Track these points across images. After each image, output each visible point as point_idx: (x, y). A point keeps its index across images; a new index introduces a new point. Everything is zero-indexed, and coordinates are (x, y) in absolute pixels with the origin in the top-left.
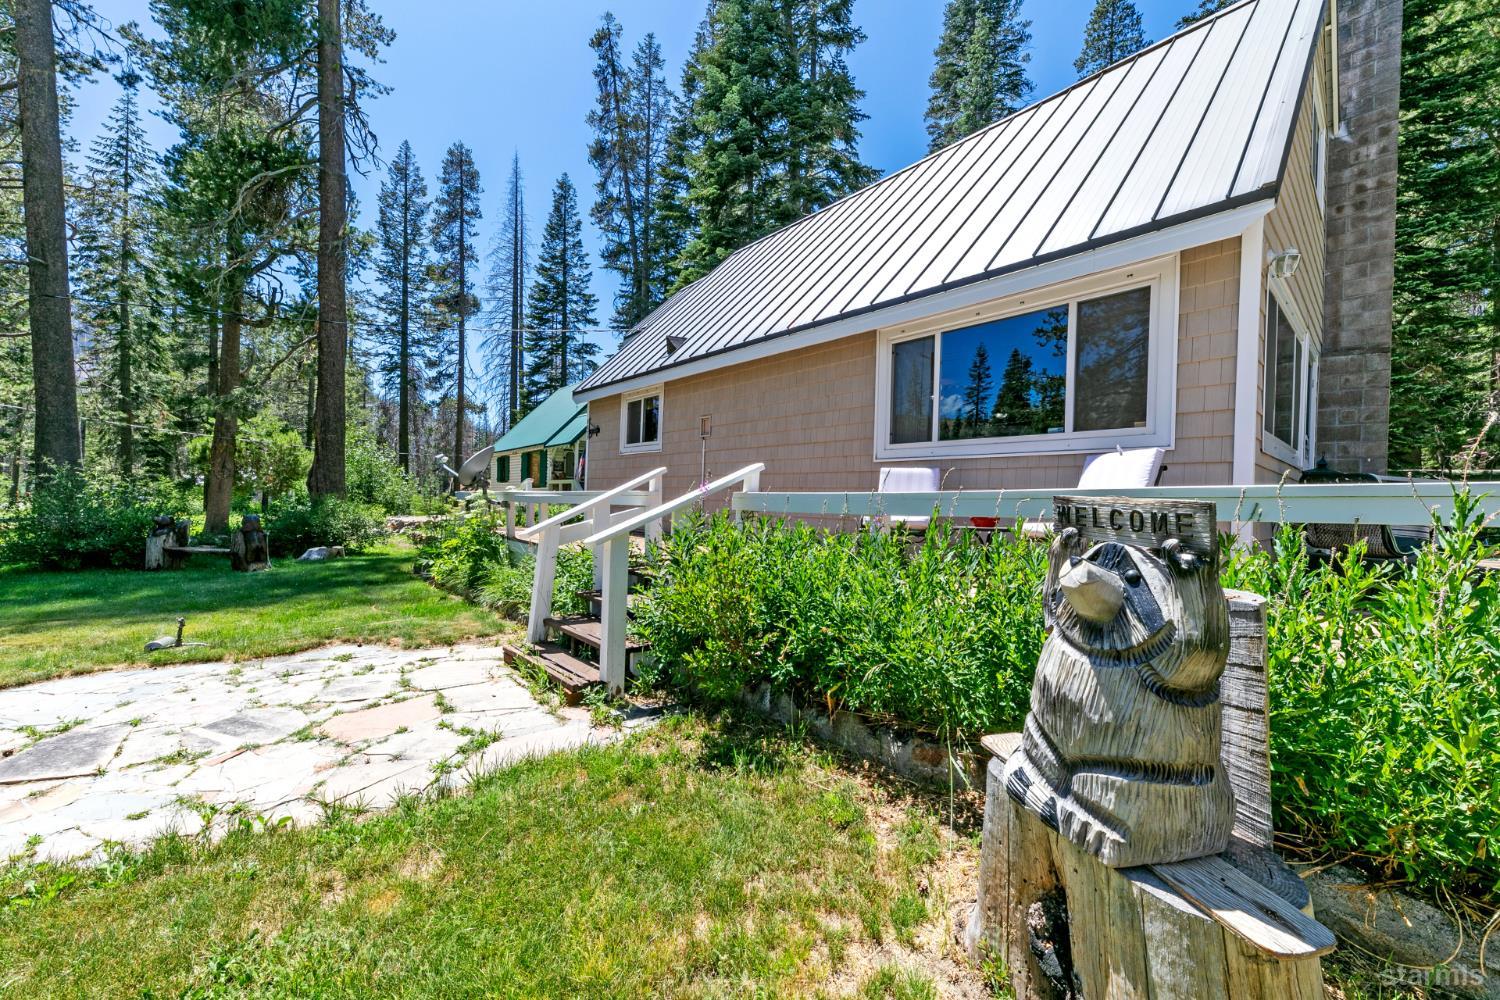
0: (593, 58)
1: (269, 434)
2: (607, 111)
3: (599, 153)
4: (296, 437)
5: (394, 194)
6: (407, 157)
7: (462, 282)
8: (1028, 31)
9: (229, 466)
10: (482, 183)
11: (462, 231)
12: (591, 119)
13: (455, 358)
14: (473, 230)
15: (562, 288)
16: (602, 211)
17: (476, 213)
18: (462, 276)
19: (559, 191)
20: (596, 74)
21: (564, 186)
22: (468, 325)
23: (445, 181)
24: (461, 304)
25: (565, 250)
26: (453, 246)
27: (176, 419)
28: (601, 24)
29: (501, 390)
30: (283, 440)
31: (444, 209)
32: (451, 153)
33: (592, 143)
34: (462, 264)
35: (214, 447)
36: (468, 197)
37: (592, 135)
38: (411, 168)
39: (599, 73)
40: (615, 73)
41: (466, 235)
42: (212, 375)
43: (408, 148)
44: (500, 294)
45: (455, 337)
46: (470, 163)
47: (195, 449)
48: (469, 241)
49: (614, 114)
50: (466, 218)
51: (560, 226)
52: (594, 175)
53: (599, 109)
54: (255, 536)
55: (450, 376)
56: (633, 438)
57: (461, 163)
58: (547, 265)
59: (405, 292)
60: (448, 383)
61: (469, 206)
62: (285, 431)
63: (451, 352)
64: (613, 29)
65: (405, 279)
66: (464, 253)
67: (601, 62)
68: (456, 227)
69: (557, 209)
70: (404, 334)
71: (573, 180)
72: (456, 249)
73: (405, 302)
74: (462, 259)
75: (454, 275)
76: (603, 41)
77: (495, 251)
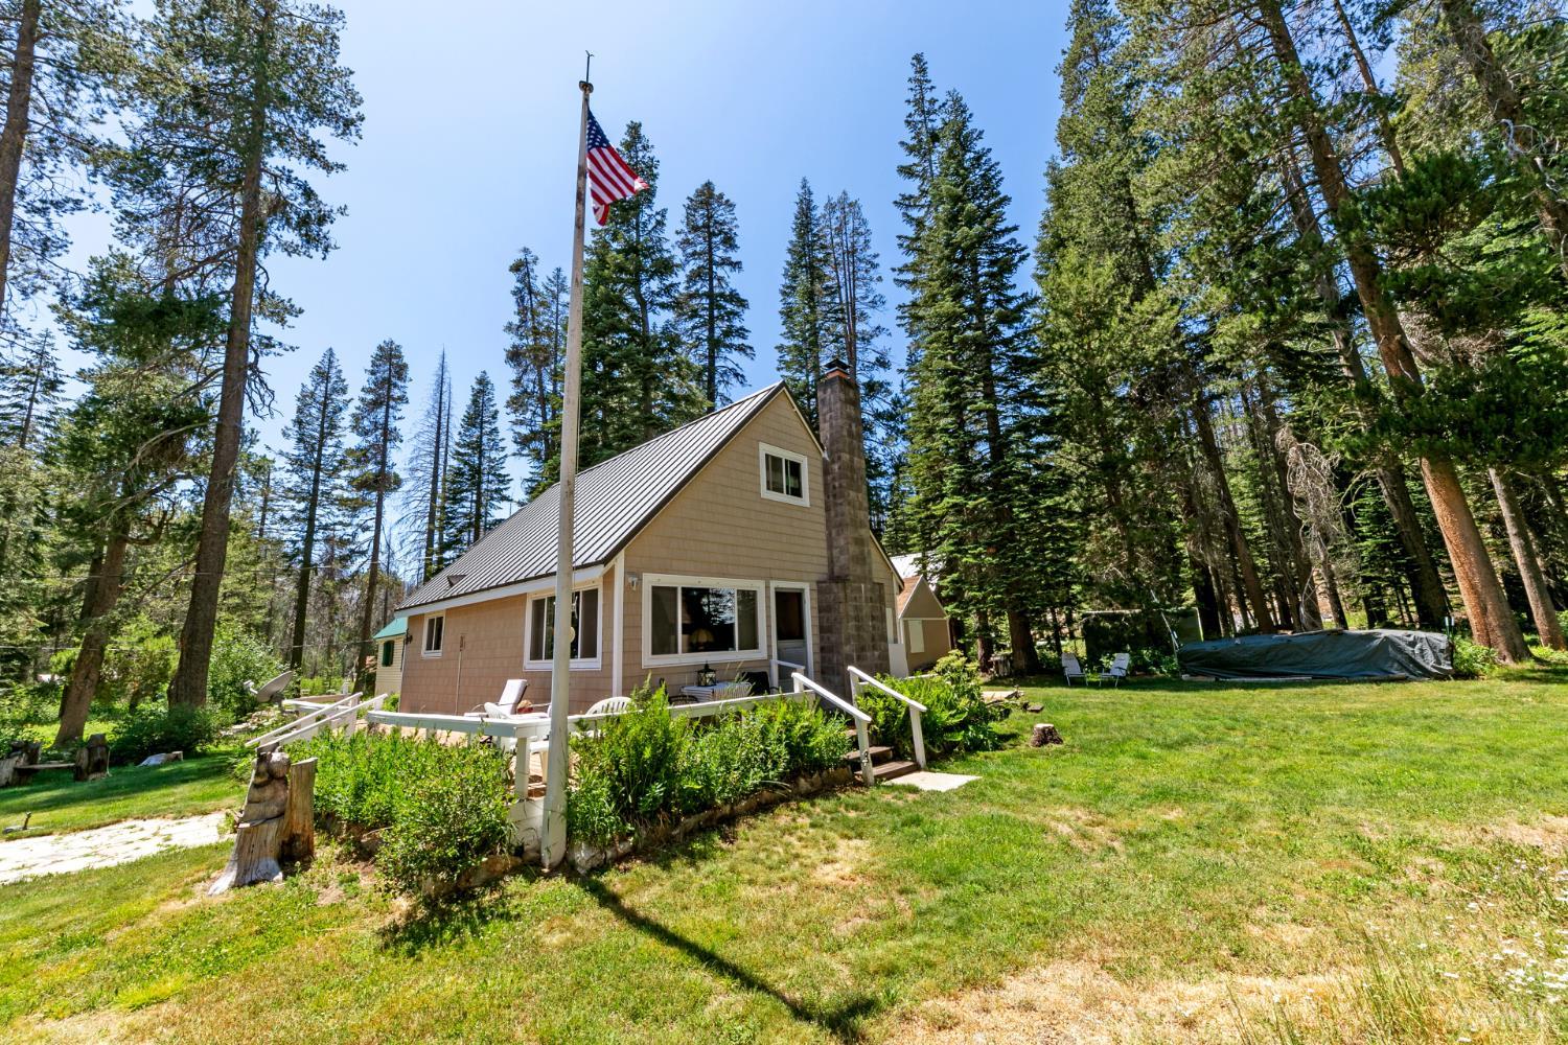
0: (512, 281)
1: (142, 640)
2: (523, 321)
3: (514, 356)
4: (168, 641)
5: (313, 393)
6: (330, 362)
7: (383, 463)
8: (876, 261)
9: (94, 676)
10: (410, 373)
11: (387, 417)
12: (509, 328)
13: (370, 534)
14: (398, 415)
15: (477, 471)
16: (516, 403)
17: (403, 399)
18: (384, 456)
19: (477, 387)
20: (514, 293)
21: (483, 381)
22: (386, 502)
23: (373, 373)
24: (382, 483)
25: (481, 437)
26: (376, 429)
27: (43, 624)
28: (521, 256)
29: (415, 565)
30: (154, 646)
31: (370, 397)
32: (380, 348)
33: (509, 348)
34: (385, 446)
35: (80, 659)
36: (395, 386)
37: (510, 340)
38: (334, 371)
39: (517, 292)
40: (531, 292)
41: (391, 420)
42: (92, 571)
43: (332, 355)
44: (420, 474)
45: (373, 513)
46: (400, 357)
47: (59, 662)
48: (393, 424)
49: (530, 324)
50: (392, 403)
51: (478, 415)
52: (511, 373)
53: (516, 320)
54: (99, 750)
55: (363, 553)
56: (429, 648)
57: (390, 357)
58: (462, 451)
59: (316, 481)
60: (360, 560)
61: (396, 393)
62: (159, 635)
63: (365, 529)
64: (530, 259)
65: (318, 469)
66: (388, 434)
67: (519, 285)
68: (381, 413)
69: (475, 402)
70: (311, 520)
71: (491, 378)
72: (379, 432)
73: (315, 490)
74: (385, 441)
75: (375, 455)
76: (520, 267)
77: (418, 435)
